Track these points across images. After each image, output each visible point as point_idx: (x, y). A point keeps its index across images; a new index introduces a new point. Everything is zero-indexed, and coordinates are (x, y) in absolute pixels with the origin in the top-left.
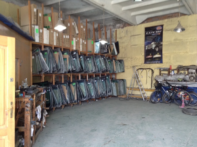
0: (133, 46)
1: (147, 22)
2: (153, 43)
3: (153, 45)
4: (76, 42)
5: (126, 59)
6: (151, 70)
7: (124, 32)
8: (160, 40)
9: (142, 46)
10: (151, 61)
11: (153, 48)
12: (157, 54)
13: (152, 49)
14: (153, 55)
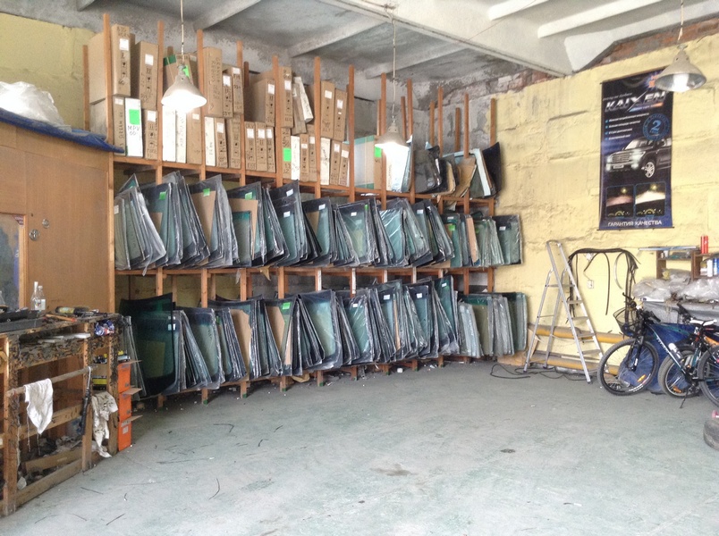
0: (556, 158)
1: (615, 60)
2: (633, 144)
3: (635, 154)
4: (303, 152)
5: (529, 211)
6: (624, 256)
7: (523, 103)
8: (661, 128)
9: (592, 156)
10: (626, 218)
11: (635, 166)
12: (648, 188)
13: (632, 170)
14: (632, 194)
